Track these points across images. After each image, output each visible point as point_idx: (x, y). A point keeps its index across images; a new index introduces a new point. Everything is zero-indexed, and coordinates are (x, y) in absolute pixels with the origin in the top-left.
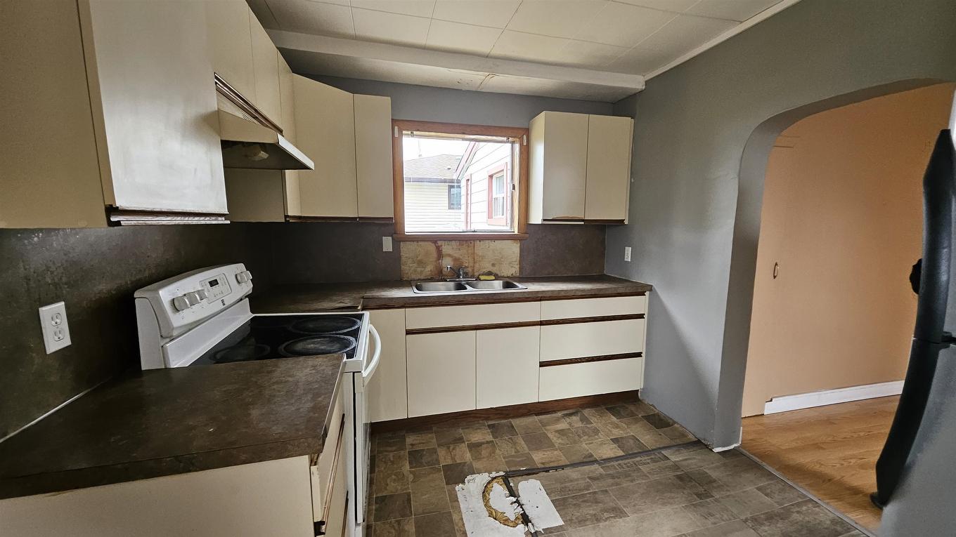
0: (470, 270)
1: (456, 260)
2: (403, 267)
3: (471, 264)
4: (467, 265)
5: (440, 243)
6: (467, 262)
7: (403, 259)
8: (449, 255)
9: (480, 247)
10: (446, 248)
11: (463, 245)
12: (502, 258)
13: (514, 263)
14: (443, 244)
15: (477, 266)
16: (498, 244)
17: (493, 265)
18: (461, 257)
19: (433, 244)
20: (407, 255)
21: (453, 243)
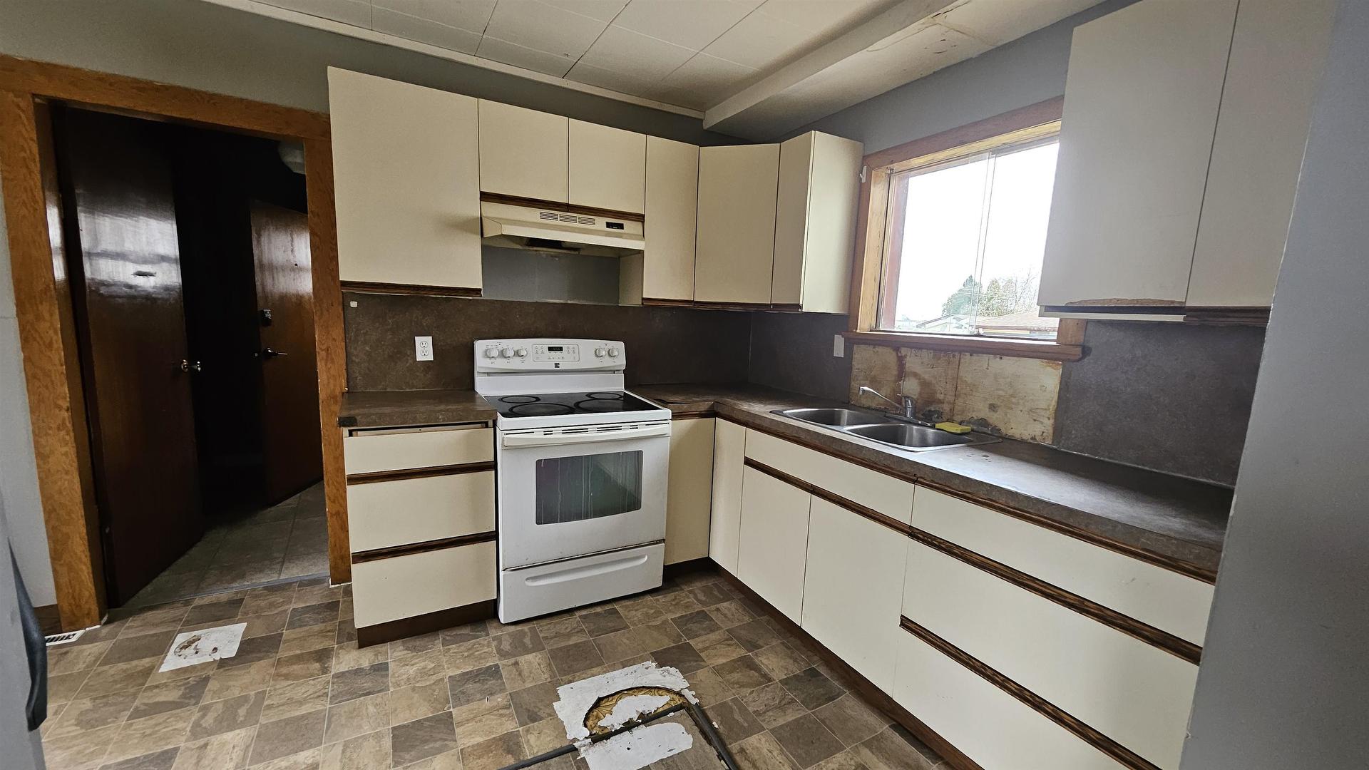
0: (946, 407)
1: (924, 384)
2: (853, 383)
3: (951, 399)
4: (941, 397)
5: (904, 351)
6: (943, 391)
7: (855, 371)
8: (915, 375)
9: (972, 368)
10: (914, 362)
11: (939, 359)
12: (1012, 396)
13: (1043, 413)
14: (909, 354)
15: (960, 402)
16: (1009, 365)
17: (993, 407)
18: (934, 382)
19: (894, 353)
20: (860, 366)
21: (924, 353)
